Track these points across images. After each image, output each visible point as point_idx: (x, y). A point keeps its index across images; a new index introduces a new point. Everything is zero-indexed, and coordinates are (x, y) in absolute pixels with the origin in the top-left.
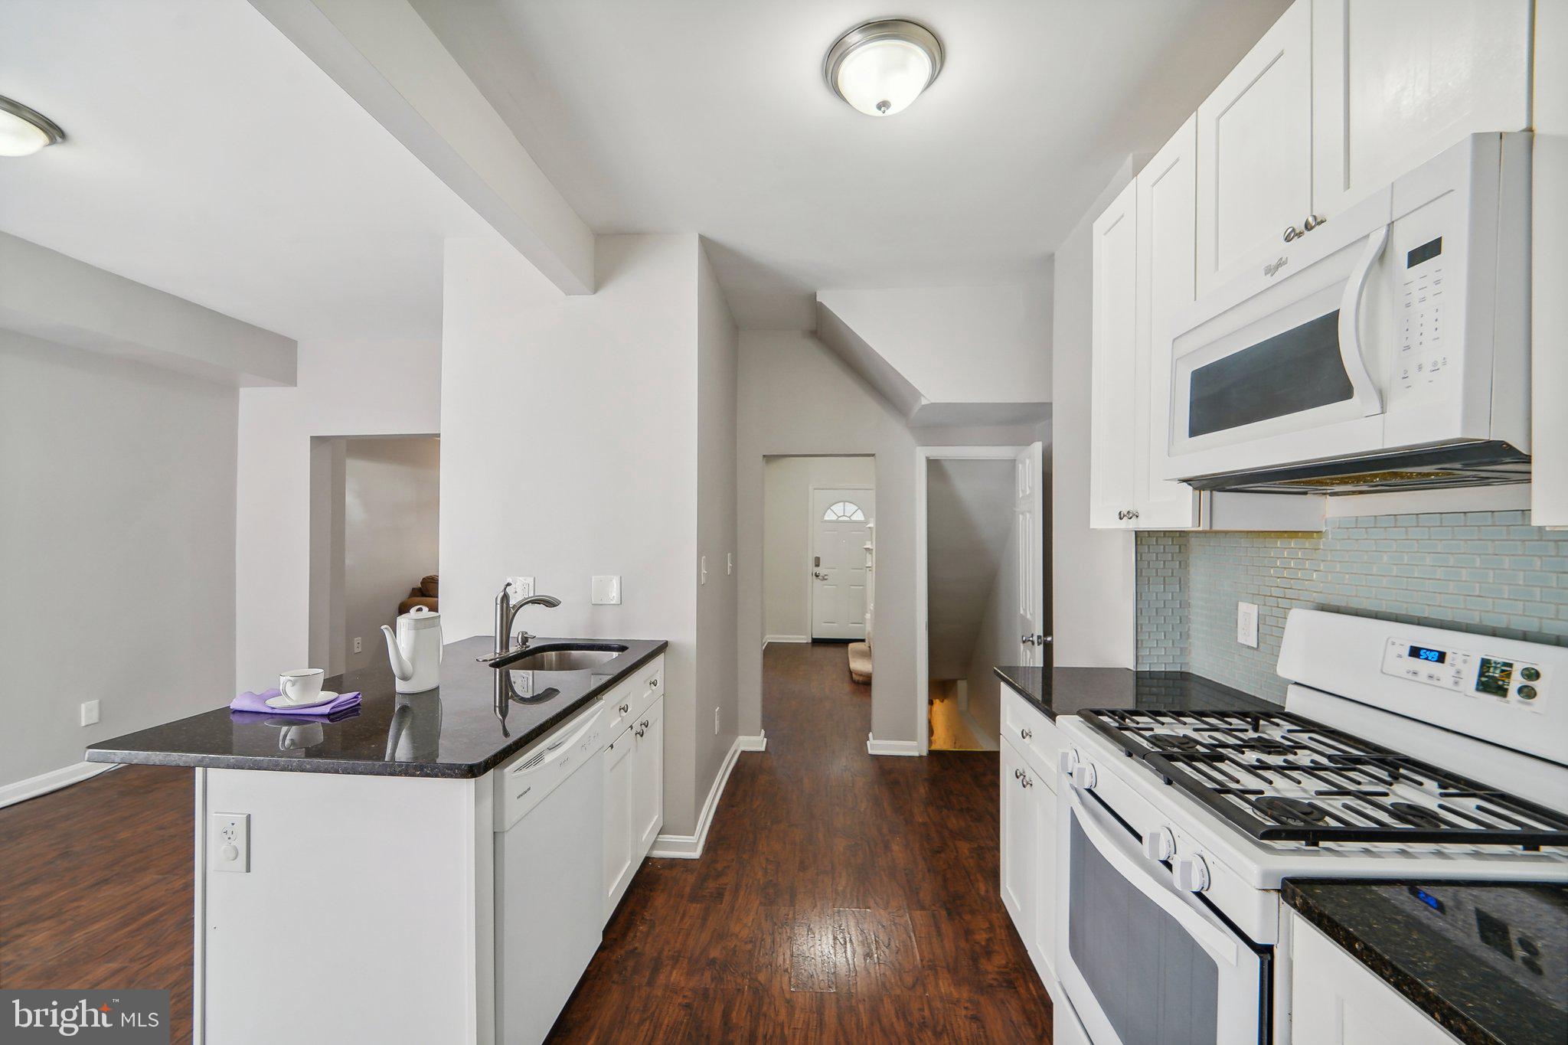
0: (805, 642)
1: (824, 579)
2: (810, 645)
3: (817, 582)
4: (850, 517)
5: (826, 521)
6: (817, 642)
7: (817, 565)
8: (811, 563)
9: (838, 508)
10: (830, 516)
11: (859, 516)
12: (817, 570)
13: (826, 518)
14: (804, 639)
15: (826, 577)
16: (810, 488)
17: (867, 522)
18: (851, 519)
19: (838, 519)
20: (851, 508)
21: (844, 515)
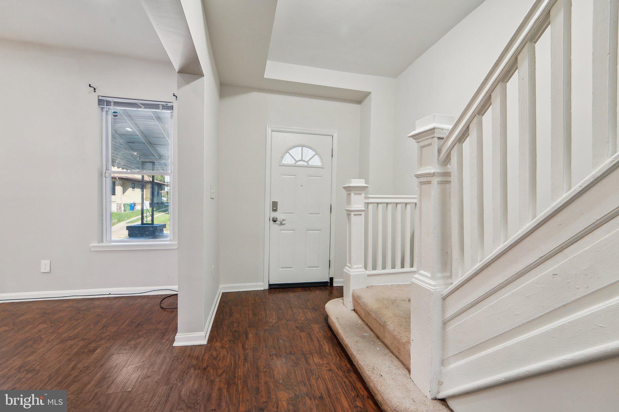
0: (263, 289)
1: (281, 224)
2: (267, 293)
3: (275, 226)
4: (307, 162)
5: (284, 165)
6: (274, 288)
7: (275, 210)
8: (268, 206)
9: (296, 152)
10: (288, 160)
11: (316, 161)
12: (274, 215)
13: (284, 162)
14: (263, 286)
15: (283, 222)
16: (269, 130)
17: (323, 168)
18: (308, 164)
19: (296, 163)
20: (309, 153)
21: (302, 160)
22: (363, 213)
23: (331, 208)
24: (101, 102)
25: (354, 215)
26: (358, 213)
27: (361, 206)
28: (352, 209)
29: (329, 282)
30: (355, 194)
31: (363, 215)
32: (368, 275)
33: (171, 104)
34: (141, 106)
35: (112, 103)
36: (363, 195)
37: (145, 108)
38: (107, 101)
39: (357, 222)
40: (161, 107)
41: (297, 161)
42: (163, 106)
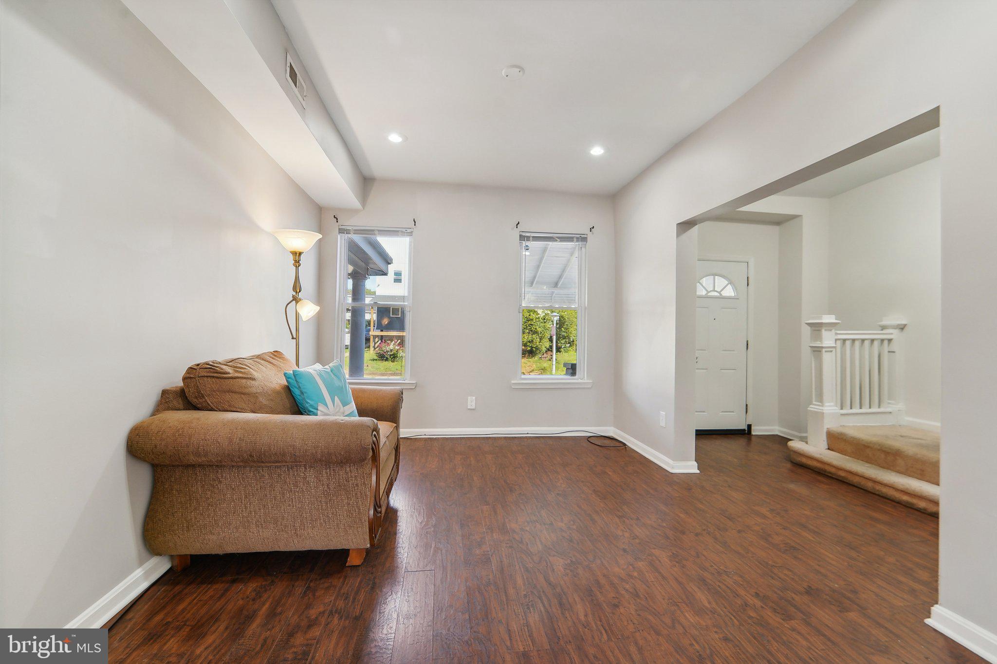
4: (719, 293)
5: (696, 297)
9: (708, 282)
10: (699, 291)
11: (729, 292)
13: (696, 293)
17: (738, 299)
18: (721, 295)
19: (707, 294)
20: (721, 282)
21: (714, 291)
22: (834, 350)
23: (747, 344)
24: (522, 238)
25: (826, 351)
26: (830, 349)
27: (831, 342)
28: (824, 345)
29: (746, 429)
30: (825, 330)
31: (834, 351)
32: (841, 414)
33: (585, 236)
34: (557, 239)
35: (531, 238)
36: (833, 331)
37: (560, 241)
38: (527, 237)
39: (828, 359)
40: (575, 240)
41: (708, 292)
42: (577, 238)
